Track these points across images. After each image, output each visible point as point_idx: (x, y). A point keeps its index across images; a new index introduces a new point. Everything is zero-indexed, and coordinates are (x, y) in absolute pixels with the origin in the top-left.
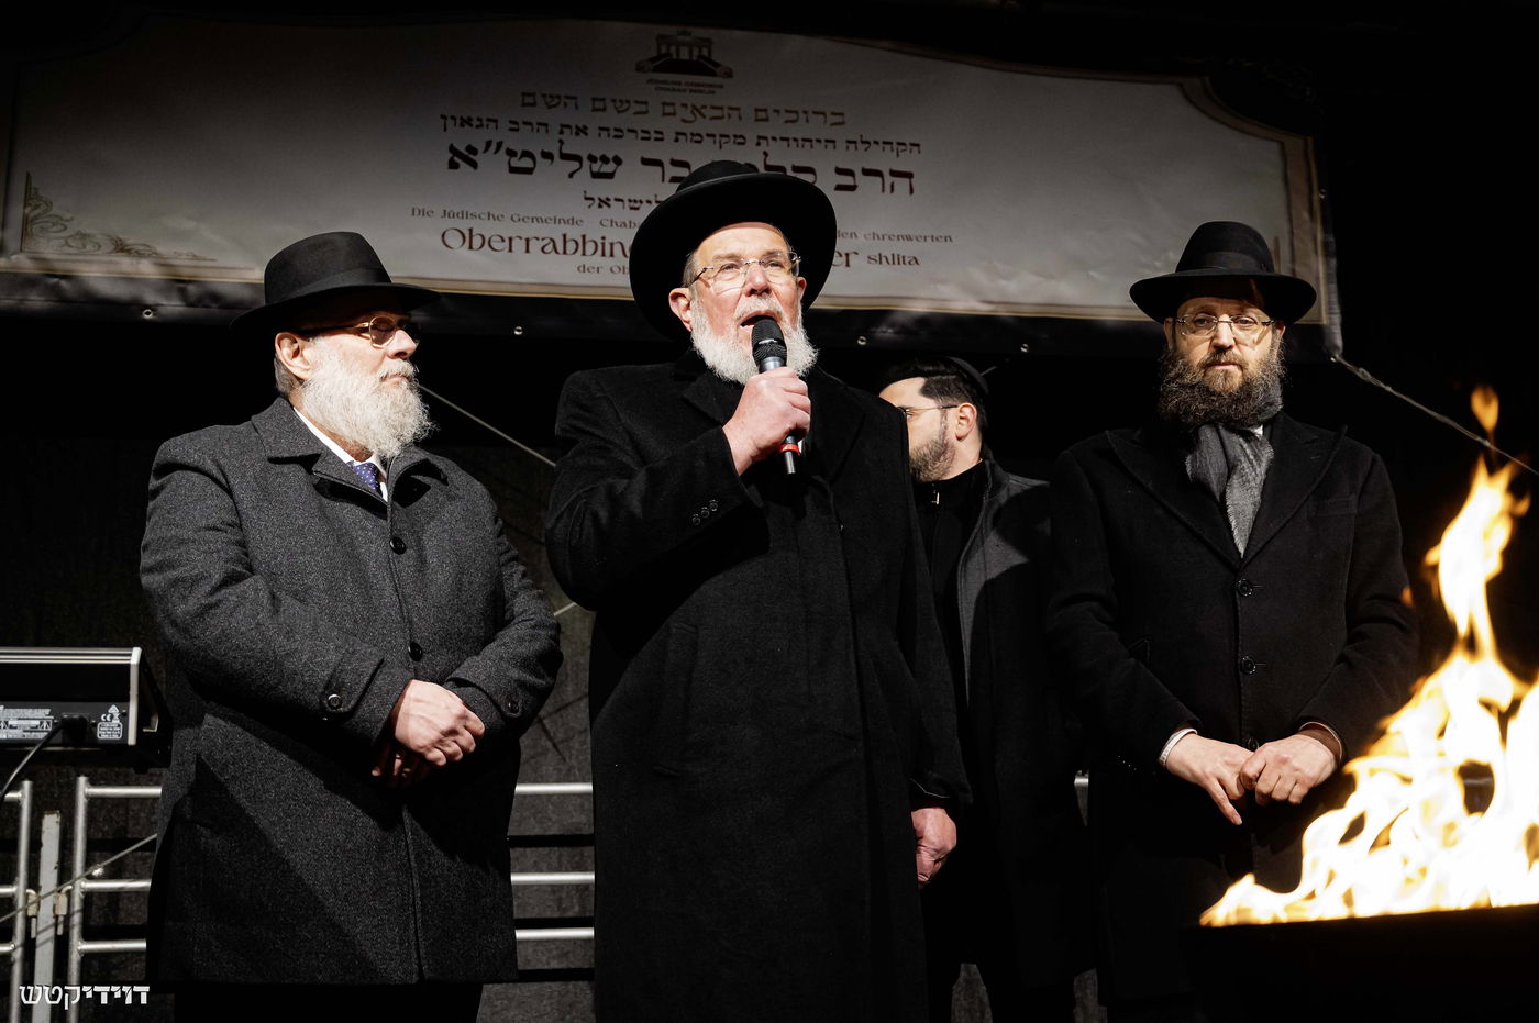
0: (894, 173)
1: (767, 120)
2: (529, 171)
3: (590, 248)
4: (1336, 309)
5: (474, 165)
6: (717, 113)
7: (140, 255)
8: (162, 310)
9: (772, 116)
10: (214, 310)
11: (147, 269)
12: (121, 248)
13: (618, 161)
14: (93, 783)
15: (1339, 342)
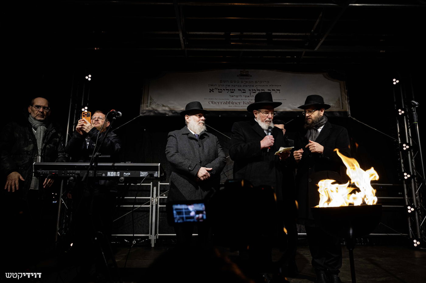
0: (277, 90)
1: (257, 83)
2: (221, 92)
3: (230, 103)
4: (349, 109)
5: (213, 91)
6: (250, 82)
7: (166, 107)
8: (169, 114)
9: (258, 82)
10: (176, 114)
11: (167, 109)
12: (163, 106)
13: (234, 90)
14: (161, 183)
15: (350, 114)
